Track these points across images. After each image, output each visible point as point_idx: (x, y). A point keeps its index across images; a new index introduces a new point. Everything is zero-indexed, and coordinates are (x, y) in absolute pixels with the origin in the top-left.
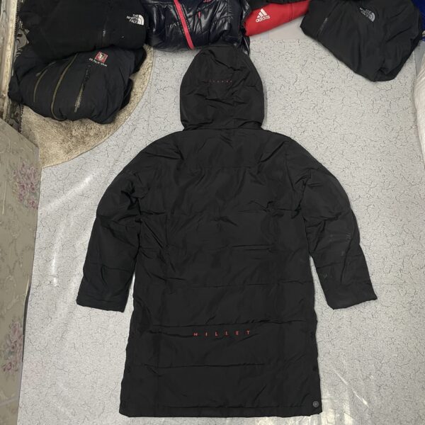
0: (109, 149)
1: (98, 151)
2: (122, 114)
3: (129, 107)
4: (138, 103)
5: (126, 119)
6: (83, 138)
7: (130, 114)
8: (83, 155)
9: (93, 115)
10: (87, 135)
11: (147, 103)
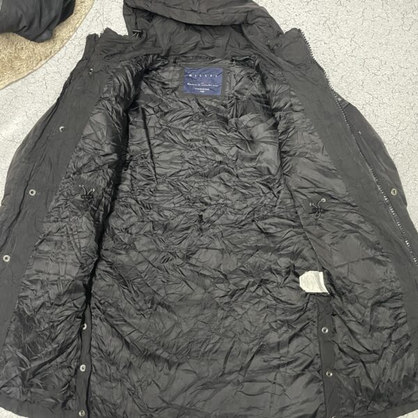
0: (47, 77)
1: (33, 80)
2: (64, 30)
3: (73, 20)
4: (86, 15)
5: (71, 36)
6: (10, 61)
7: (75, 30)
8: (13, 86)
9: (21, 26)
10: (16, 58)
11: (98, 15)
